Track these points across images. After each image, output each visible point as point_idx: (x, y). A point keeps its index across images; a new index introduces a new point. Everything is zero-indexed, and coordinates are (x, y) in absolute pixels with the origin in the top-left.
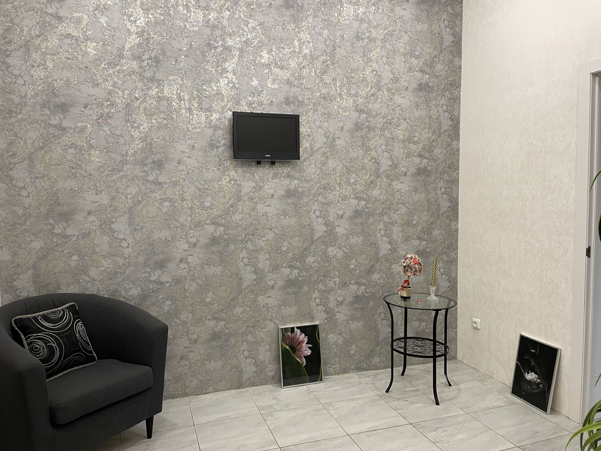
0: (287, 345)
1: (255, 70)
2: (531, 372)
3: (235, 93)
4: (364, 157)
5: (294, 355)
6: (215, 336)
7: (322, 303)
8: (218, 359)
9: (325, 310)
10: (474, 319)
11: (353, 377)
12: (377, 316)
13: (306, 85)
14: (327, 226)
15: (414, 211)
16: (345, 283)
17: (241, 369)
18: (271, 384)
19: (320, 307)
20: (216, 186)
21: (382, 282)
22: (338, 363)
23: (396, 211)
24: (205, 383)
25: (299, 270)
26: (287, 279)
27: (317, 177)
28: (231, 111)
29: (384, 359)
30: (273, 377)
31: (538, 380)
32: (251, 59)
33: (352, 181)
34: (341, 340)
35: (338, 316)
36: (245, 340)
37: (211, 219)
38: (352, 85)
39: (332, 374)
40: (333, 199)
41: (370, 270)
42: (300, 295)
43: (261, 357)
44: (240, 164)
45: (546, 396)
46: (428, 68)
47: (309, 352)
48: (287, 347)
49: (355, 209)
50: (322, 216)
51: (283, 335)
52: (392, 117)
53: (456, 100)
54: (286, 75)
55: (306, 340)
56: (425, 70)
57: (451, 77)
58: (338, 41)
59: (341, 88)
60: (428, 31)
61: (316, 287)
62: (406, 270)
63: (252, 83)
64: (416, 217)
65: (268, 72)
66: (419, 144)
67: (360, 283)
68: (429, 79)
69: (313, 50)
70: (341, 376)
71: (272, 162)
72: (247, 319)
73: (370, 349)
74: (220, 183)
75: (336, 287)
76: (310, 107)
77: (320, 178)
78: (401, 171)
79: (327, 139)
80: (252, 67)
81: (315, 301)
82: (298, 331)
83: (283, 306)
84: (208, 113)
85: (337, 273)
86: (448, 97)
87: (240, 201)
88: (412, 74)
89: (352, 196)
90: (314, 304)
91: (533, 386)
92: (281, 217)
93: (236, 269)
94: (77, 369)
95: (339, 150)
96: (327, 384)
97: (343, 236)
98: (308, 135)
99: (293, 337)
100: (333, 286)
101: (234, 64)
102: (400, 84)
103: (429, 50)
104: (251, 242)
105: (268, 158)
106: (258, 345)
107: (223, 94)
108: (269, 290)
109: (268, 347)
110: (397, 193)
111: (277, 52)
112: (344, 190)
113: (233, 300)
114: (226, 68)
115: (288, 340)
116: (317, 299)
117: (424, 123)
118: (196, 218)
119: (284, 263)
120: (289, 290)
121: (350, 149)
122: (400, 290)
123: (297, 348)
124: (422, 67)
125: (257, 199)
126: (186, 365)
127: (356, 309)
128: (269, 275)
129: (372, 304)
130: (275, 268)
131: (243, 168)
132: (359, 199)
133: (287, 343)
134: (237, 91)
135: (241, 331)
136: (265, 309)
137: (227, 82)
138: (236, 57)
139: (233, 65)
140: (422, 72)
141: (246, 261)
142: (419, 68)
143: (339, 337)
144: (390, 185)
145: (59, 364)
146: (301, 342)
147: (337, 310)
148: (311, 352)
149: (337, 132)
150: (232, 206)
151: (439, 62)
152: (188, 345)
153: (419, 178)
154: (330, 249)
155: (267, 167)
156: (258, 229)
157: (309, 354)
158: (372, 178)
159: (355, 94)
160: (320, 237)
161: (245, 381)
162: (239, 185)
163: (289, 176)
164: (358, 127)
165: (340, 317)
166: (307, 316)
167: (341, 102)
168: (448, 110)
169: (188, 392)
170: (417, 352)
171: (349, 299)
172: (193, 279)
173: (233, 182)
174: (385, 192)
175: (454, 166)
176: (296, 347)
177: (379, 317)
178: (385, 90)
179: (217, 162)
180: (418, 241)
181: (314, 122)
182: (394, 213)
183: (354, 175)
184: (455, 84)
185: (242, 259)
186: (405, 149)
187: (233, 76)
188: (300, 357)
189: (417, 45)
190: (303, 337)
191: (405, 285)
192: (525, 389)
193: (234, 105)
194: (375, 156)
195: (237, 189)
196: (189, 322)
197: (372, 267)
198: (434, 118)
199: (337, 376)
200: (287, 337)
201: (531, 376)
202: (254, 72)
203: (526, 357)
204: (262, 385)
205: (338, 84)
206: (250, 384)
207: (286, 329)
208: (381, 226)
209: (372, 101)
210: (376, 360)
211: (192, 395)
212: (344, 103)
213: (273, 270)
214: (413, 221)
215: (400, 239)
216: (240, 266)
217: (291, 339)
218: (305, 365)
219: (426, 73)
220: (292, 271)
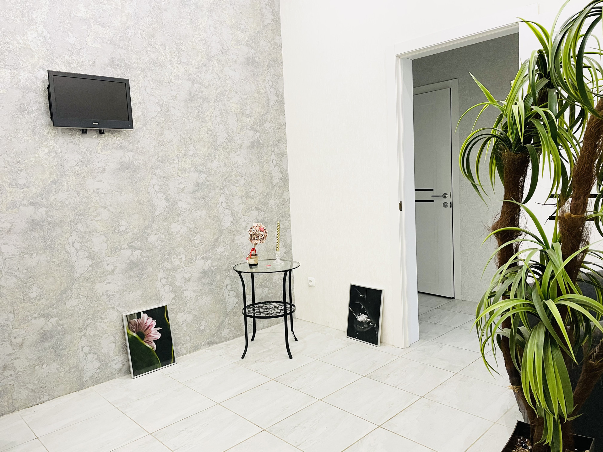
0: (134, 332)
1: (71, 25)
2: (362, 314)
3: (47, 50)
4: (200, 129)
5: (143, 342)
6: (45, 336)
7: (169, 282)
8: (51, 362)
9: (173, 289)
10: (310, 279)
11: (206, 352)
12: (224, 288)
13: (132, 48)
14: (168, 201)
15: (252, 183)
16: (191, 260)
17: (81, 368)
18: (119, 377)
19: (167, 288)
20: (32, 159)
21: (227, 254)
22: (189, 342)
23: (236, 183)
24: (37, 391)
25: (141, 250)
26: (128, 261)
27: (154, 148)
28: (43, 69)
29: (233, 329)
30: (120, 370)
31: (368, 320)
32: (64, 11)
33: (191, 153)
34: (190, 318)
35: (186, 293)
36: (84, 335)
37: (28, 199)
38: (182, 52)
39: (184, 354)
40: (173, 172)
41: (215, 244)
42: (144, 277)
43: (105, 351)
44: (60, 133)
45: (375, 331)
46: (253, 42)
47: (158, 336)
48: (135, 335)
49: (195, 183)
50: (162, 190)
51: (129, 323)
52: (224, 90)
53: (279, 76)
54: (108, 34)
55: (154, 323)
56: (251, 45)
57: (273, 54)
58: (163, 3)
59: (171, 55)
60: (250, 6)
61: (161, 267)
62: (253, 239)
63: (68, 39)
64: (253, 189)
65: (87, 28)
66: (251, 117)
67: (206, 257)
68: (255, 54)
69: (137, 10)
70: (193, 354)
71: (100, 131)
72: (84, 311)
73: (220, 322)
74: (37, 156)
75: (182, 265)
76: (140, 72)
77: (156, 149)
78: (236, 144)
79: (161, 108)
80: (67, 21)
81: (161, 282)
82: (145, 316)
83: (126, 291)
84: (14, 71)
85: (182, 249)
86: (273, 74)
87: (64, 177)
88: (239, 47)
89: (192, 169)
90: (160, 285)
91: (365, 326)
92: (117, 193)
93: (66, 256)
95: (175, 120)
96: (181, 365)
97: (185, 210)
98: (140, 103)
99: (139, 322)
100: (179, 263)
101: (44, 15)
102: (229, 56)
103: (252, 26)
104: (81, 223)
105: (95, 126)
106: (100, 337)
107: (33, 49)
108: (109, 275)
109: (112, 338)
110: (235, 165)
111: (96, 7)
112: (183, 163)
113: (64, 292)
114: (35, 19)
115: (135, 327)
116: (163, 279)
117: (254, 97)
118: (8, 198)
119: (123, 244)
120: (132, 273)
121: (186, 120)
122: (247, 259)
123: (146, 333)
124: (248, 42)
125: (85, 174)
126: (11, 375)
127: (204, 285)
128: (107, 258)
129: (218, 277)
130: (114, 250)
131: (65, 138)
132: (200, 172)
133: (134, 330)
134: (50, 47)
135: (78, 326)
136: (105, 297)
137: (36, 36)
138: (46, 7)
140: (248, 46)
141: (77, 245)
142: (245, 42)
143: (188, 315)
144: (228, 158)
146: (149, 326)
147: (184, 288)
148: (161, 335)
149: (171, 101)
150: (54, 182)
151: (262, 38)
152: (11, 351)
153: (254, 150)
154: (173, 226)
155: (94, 136)
156: (89, 208)
157: (159, 337)
158: (210, 150)
159: (186, 62)
160: (161, 213)
161: (88, 380)
162: (60, 158)
163: (121, 147)
164: (192, 97)
165: (188, 295)
166: (153, 298)
167: (173, 69)
168: (274, 86)
169: (17, 405)
170: (268, 314)
171: (197, 275)
172: (10, 273)
173: (53, 154)
174: (224, 165)
175: (282, 141)
176: (144, 333)
177: (226, 289)
178: (215, 60)
179: (30, 131)
180: (257, 211)
181: (145, 89)
182: (234, 186)
183: (192, 147)
184: (277, 62)
185: (73, 244)
186: (238, 122)
187: (44, 30)
188: (149, 342)
189: (241, 18)
190: (151, 322)
191: (253, 253)
192: (358, 329)
193: (48, 63)
194: (211, 128)
195: (60, 162)
196: (10, 324)
197: (216, 240)
198: (262, 93)
199: (189, 355)
200: (133, 324)
201: (362, 318)
202: (70, 26)
203: (357, 303)
204: (108, 380)
205: (167, 49)
206: (93, 382)
207: (132, 316)
208: (223, 199)
209: (204, 71)
210: (225, 332)
211: (23, 409)
212: (175, 71)
213: (111, 253)
214: (251, 193)
215: (240, 211)
216: (71, 251)
217: (137, 325)
218: (155, 349)
219: (252, 47)
220: (134, 251)
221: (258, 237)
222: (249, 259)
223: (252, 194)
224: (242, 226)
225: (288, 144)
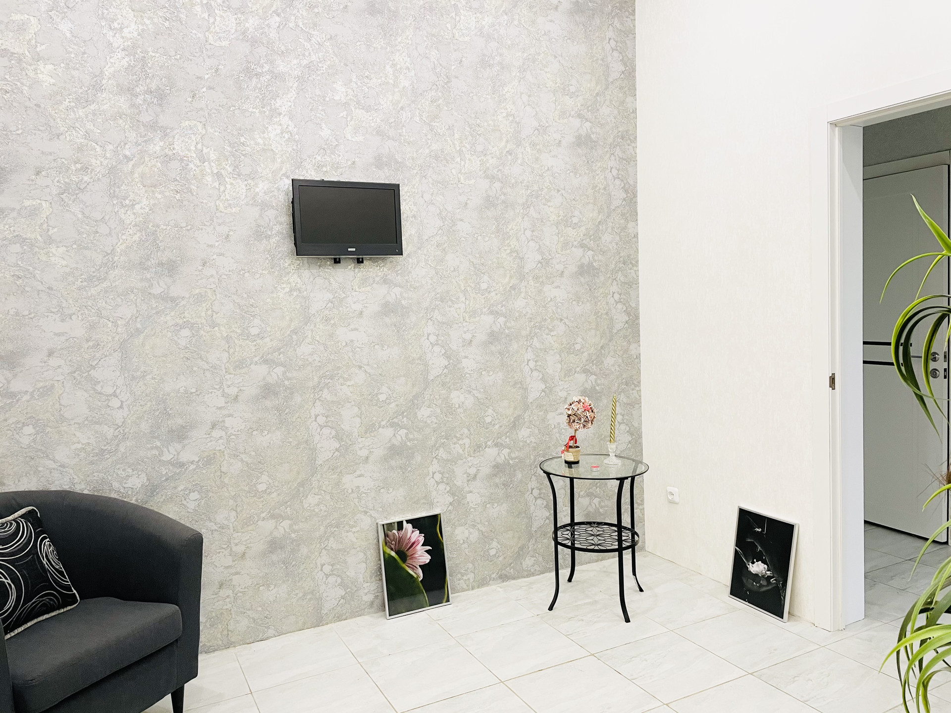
0: (392, 549)
1: (325, 112)
2: (757, 561)
3: (293, 149)
4: (500, 249)
5: (404, 565)
6: (274, 545)
7: (445, 480)
8: (281, 582)
9: (450, 490)
10: (670, 489)
11: (496, 591)
12: (528, 494)
13: (407, 137)
14: (448, 358)
15: (577, 330)
16: (479, 447)
17: (319, 595)
18: (369, 613)
19: (442, 487)
20: (269, 300)
21: (533, 441)
22: (471, 572)
23: (551, 331)
24: (260, 622)
25: (407, 429)
26: (389, 445)
27: (430, 281)
28: (288, 177)
29: (541, 559)
30: (372, 603)
31: (767, 572)
32: (317, 94)
33: (484, 286)
34: (475, 536)
35: (469, 497)
36: (324, 548)
37: (261, 355)
38: (478, 137)
39: (463, 590)
40: (456, 315)
41: (516, 424)
42: (409, 469)
43: (351, 573)
44: (307, 265)
45: (781, 595)
46: (588, 111)
47: (427, 559)
48: (393, 554)
49: (489, 331)
50: (440, 342)
51: (386, 535)
52: (539, 188)
53: (630, 160)
54: (374, 120)
55: (422, 539)
56: (585, 115)
57: (622, 125)
58: (453, 67)
59: (461, 143)
60: (587, 55)
61: (434, 455)
62: (571, 421)
63: (320, 133)
64: (579, 340)
65: (347, 115)
66: (580, 227)
67: (502, 444)
68: (591, 128)
69: (415, 81)
70: (477, 591)
71: (358, 259)
72: (326, 513)
73: (519, 545)
74: (275, 296)
75: (465, 454)
76: (415, 171)
77: (434, 283)
78: (555, 270)
79: (443, 222)
80: (320, 108)
81: (433, 477)
82: (408, 527)
83: (383, 488)
84: (250, 181)
85: (466, 431)
86: (619, 157)
87: (309, 324)
88: (566, 120)
89: (484, 310)
90: (432, 482)
91: (761, 582)
92: (376, 347)
93: (306, 435)
94: (46, 619)
95: (463, 239)
96: (457, 607)
97: (472, 372)
98: (414, 216)
99: (401, 536)
100: (461, 451)
101: (290, 101)
102: (549, 135)
103: (589, 85)
104: (328, 389)
105: (352, 253)
106: (346, 553)
107: (274, 150)
108: (361, 464)
109: (361, 555)
110: (551, 303)
111: (359, 84)
112: (471, 302)
113: (302, 484)
114: (278, 109)
115: (393, 542)
116: (437, 473)
117: (586, 195)
118: (236, 354)
119: (383, 420)
120: (393, 463)
121: (479, 238)
122: (562, 452)
123: (409, 553)
124: (580, 111)
125: (336, 320)
126: (228, 597)
127: (497, 486)
128: (360, 440)
129: (519, 475)
130: (370, 429)
131: (312, 271)
132: (496, 314)
133: (393, 546)
134: (297, 146)
135: (317, 534)
136: (355, 495)
137: (280, 132)
138: (293, 91)
139: (289, 104)
140: (580, 118)
141: (321, 420)
142: (576, 112)
143: (471, 530)
144: (540, 291)
145: (17, 613)
146: (413, 543)
147: (467, 489)
148: (430, 557)
149: (458, 210)
150: (295, 332)
151: (604, 103)
152: (230, 563)
153: (582, 279)
154: (454, 394)
155: (350, 267)
156: (339, 368)
157: (428, 561)
158: (514, 281)
159: (482, 152)
160: (438, 376)
161: (327, 613)
162: (305, 298)
163: (385, 281)
164: (489, 202)
165: (473, 499)
166: (422, 501)
167: (463, 163)
168: (620, 176)
169: (233, 640)
170: (593, 545)
171: (486, 470)
172: (234, 455)
173: (295, 294)
174: (533, 302)
175: (630, 261)
176: (407, 552)
177: (531, 495)
178: (527, 145)
179: (267, 261)
180: (584, 375)
181: (423, 195)
182: (548, 334)
183: (486, 278)
184: (628, 137)
185: (316, 418)
186: (560, 236)
187: (290, 122)
188: (413, 568)
189: (571, 76)
190: (416, 536)
191: (571, 443)
192: (749, 586)
193: (293, 168)
194: (516, 247)
195: (303, 304)
196: (231, 526)
197: (518, 418)
198: (600, 189)
199: (471, 592)
200: (392, 538)
201: (757, 568)
202: (324, 114)
203: (749, 540)
204: (354, 617)
205: (456, 135)
206: (334, 617)
207: (390, 526)
208: (529, 355)
209: (509, 162)
210: (528, 562)
211: (240, 645)
212: (466, 165)
213: (366, 433)
214: (575, 346)
215: (557, 374)
216: (312, 428)
217: (398, 540)
218: (421, 579)
219: (586, 119)
220: (396, 431)
221: (580, 419)
222: (565, 453)
223: (578, 347)
224: (558, 397)
225: (641, 266)
